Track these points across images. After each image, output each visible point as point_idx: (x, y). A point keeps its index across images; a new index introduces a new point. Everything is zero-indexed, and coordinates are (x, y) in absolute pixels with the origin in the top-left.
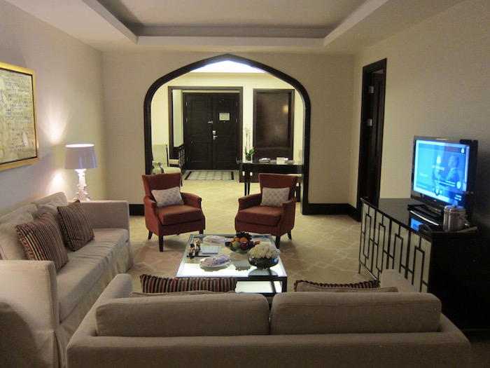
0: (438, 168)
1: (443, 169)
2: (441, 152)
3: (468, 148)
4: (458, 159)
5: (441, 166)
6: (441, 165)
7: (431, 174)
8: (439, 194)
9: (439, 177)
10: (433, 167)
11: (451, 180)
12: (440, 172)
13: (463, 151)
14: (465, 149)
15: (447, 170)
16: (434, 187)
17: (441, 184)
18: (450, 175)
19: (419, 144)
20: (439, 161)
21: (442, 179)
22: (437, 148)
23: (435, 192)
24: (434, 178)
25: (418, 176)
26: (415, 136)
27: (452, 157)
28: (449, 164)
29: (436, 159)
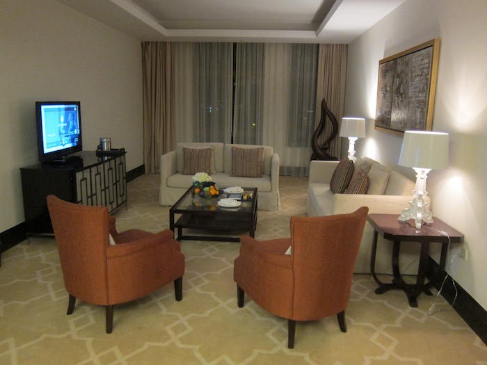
0: (63, 125)
2: (63, 113)
3: (77, 107)
4: (73, 115)
6: (64, 123)
7: (58, 132)
8: (65, 144)
9: (63, 132)
10: (59, 125)
11: (71, 130)
12: (64, 128)
13: (75, 109)
15: (68, 124)
16: (61, 141)
17: (65, 136)
18: (70, 127)
20: (62, 119)
21: (66, 132)
22: (59, 109)
24: (60, 134)
25: (47, 137)
27: (70, 115)
28: (69, 120)
29: (60, 119)
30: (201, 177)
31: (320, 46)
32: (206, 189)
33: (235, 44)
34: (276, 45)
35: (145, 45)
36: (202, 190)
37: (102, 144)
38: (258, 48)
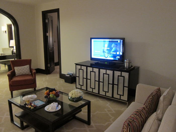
0: (106, 48)
1: (109, 48)
2: (107, 43)
3: (122, 41)
4: (116, 45)
5: (108, 47)
7: (102, 51)
8: (107, 57)
10: (103, 48)
11: (114, 52)
12: (107, 50)
13: (119, 42)
14: (120, 41)
15: (111, 49)
16: (104, 55)
17: (108, 54)
18: (113, 50)
19: (94, 41)
21: (108, 52)
22: (104, 41)
23: (105, 57)
24: (104, 52)
26: (91, 38)
27: (113, 44)
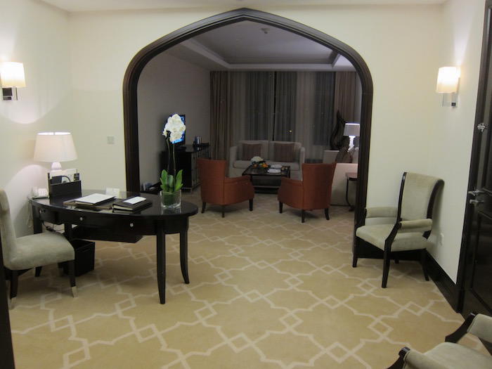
30: (257, 159)
31: (337, 74)
32: (261, 164)
33: (276, 72)
34: (305, 72)
35: (213, 74)
36: (258, 165)
37: (196, 140)
38: (292, 75)
